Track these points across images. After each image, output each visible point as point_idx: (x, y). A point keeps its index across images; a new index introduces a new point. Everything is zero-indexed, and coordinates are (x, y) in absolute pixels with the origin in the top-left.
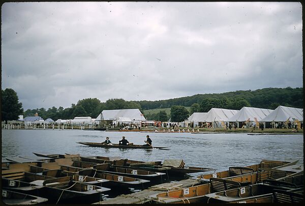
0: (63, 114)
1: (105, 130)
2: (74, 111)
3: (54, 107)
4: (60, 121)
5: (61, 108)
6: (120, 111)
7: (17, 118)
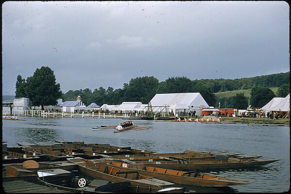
0: (112, 98)
1: (152, 119)
2: (125, 93)
3: (101, 88)
4: (105, 107)
5: (110, 89)
6: (177, 96)
7: (54, 103)
